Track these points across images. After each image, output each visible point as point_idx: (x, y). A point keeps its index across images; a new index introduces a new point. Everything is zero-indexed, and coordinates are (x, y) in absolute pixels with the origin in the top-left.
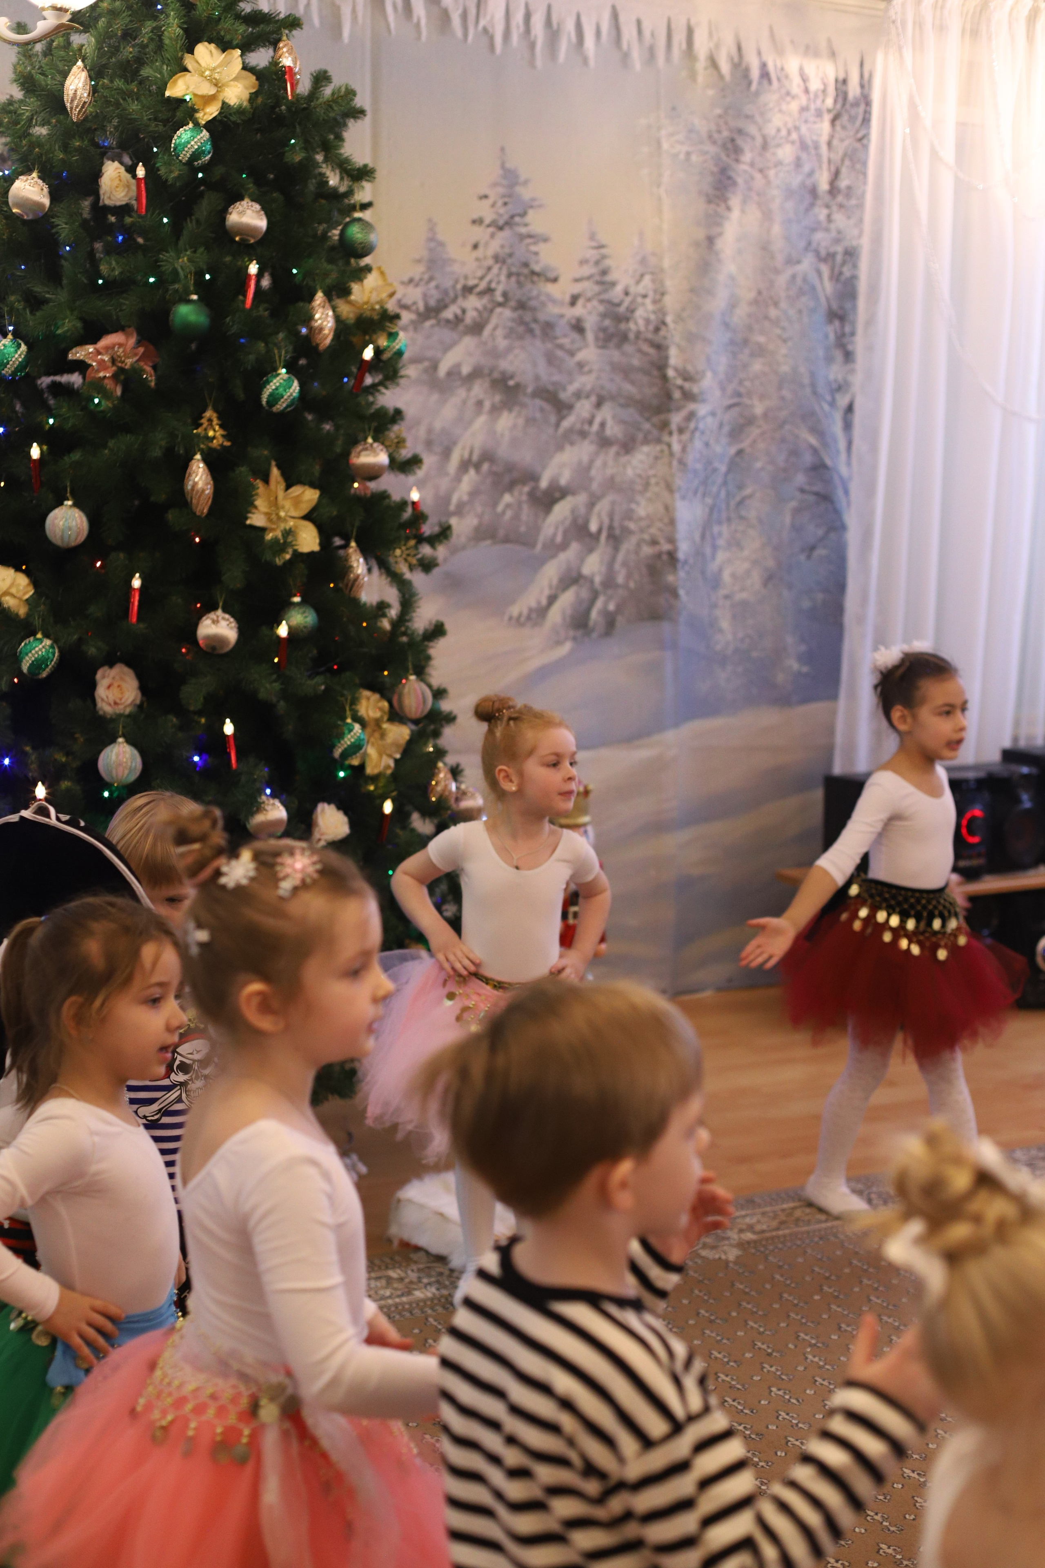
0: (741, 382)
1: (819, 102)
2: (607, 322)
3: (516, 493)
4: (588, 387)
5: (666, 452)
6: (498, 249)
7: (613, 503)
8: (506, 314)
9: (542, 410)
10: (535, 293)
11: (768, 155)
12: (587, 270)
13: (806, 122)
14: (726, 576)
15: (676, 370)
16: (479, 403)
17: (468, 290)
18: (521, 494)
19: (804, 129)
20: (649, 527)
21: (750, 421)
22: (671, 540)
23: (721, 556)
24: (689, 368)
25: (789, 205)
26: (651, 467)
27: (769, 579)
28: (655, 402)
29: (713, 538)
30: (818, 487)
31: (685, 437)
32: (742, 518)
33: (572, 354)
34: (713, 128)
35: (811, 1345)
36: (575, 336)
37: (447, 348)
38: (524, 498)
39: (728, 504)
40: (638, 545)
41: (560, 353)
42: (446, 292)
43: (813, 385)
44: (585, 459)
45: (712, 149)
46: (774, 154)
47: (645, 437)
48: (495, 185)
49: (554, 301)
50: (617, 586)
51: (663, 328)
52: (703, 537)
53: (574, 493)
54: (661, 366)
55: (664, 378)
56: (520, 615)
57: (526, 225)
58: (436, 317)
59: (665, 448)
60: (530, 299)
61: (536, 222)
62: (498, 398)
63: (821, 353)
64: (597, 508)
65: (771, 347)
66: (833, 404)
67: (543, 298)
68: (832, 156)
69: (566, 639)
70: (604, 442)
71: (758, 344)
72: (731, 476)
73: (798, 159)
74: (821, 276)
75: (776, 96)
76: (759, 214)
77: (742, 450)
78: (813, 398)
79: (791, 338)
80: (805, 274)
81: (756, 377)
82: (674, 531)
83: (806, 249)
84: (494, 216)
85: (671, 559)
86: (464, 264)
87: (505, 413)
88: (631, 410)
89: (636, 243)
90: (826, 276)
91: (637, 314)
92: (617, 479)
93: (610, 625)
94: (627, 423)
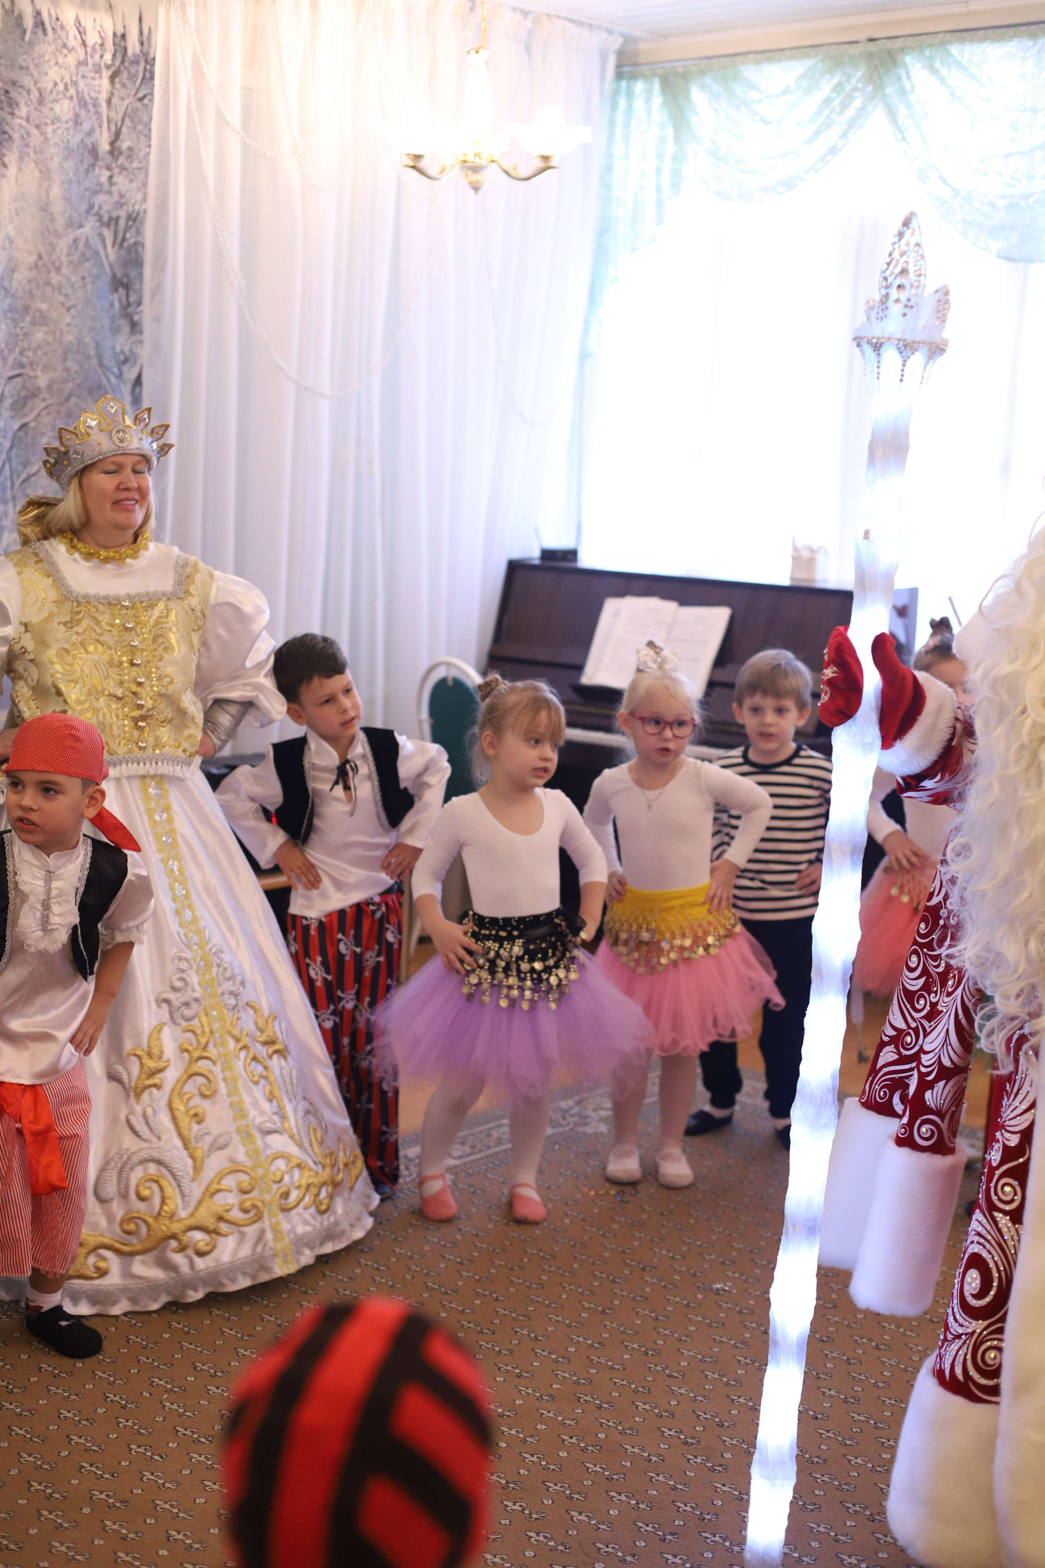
0: (21, 353)
1: (97, 57)
11: (45, 110)
13: (83, 77)
19: (82, 84)
21: (34, 394)
25: (69, 165)
35: (167, 1391)
39: (12, 484)
43: (100, 356)
46: (51, 109)
63: (106, 323)
65: (54, 315)
66: (120, 376)
68: (113, 114)
71: (40, 311)
72: (14, 452)
73: (77, 116)
74: (103, 241)
75: (52, 48)
76: (37, 173)
77: (25, 425)
78: (99, 370)
79: (74, 306)
80: (87, 239)
81: (39, 347)
83: (88, 212)
90: (109, 242)
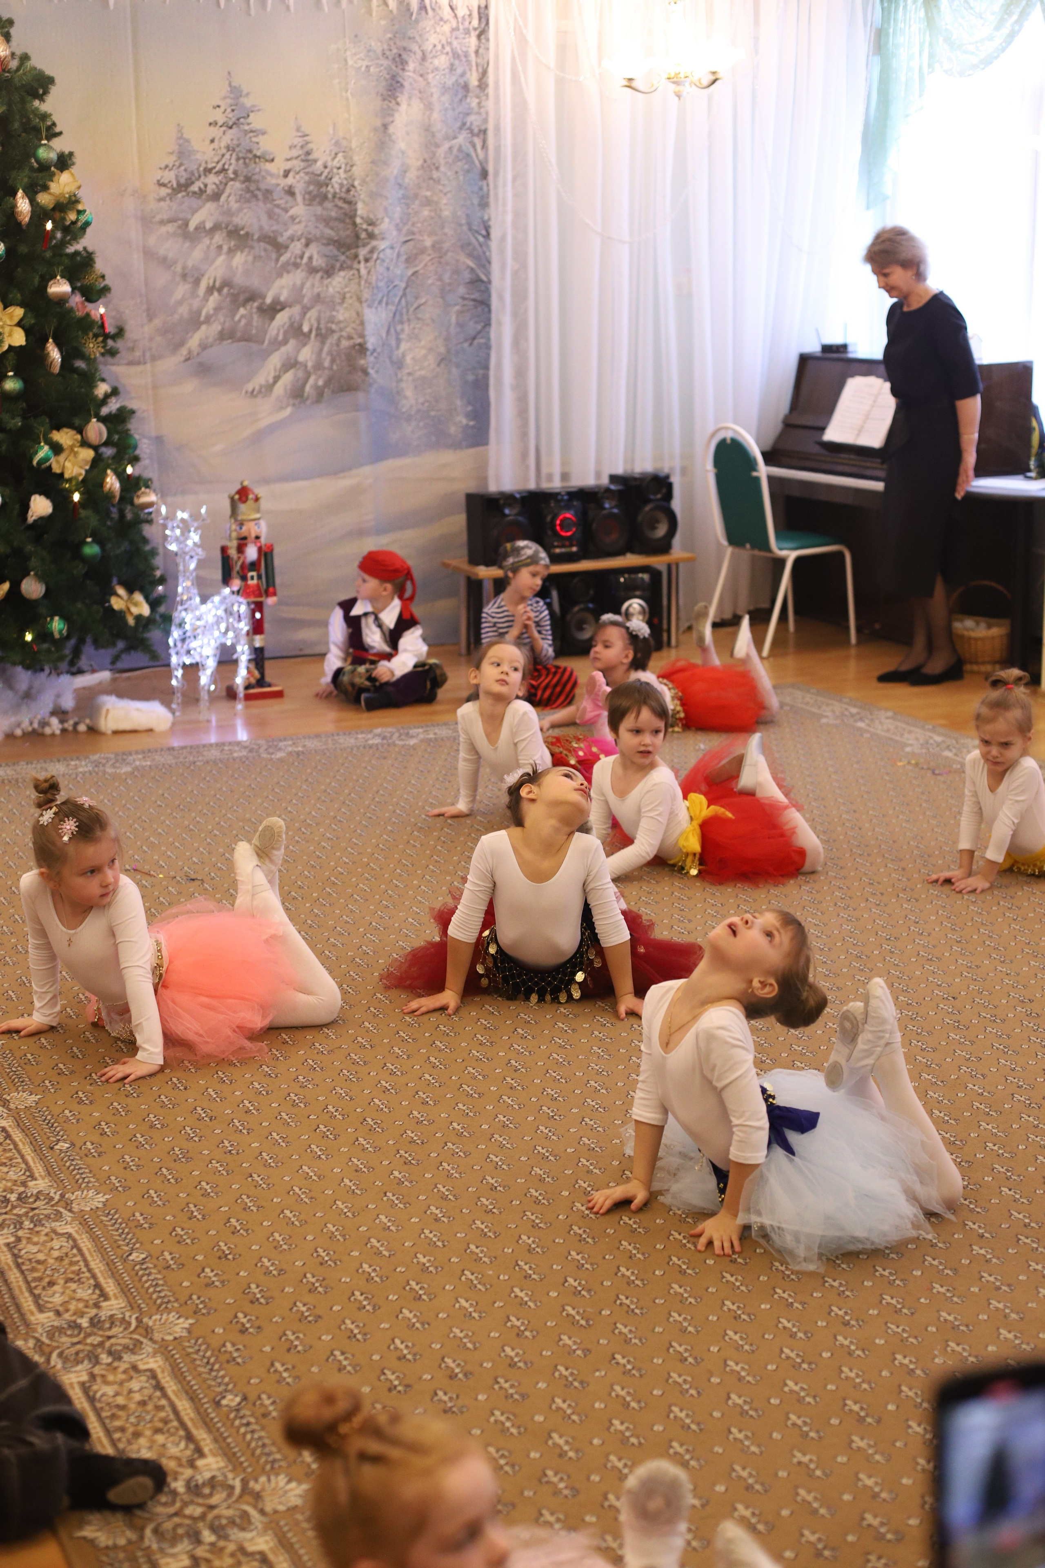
0: (413, 225)
1: (467, 23)
2: (311, 188)
3: (248, 307)
4: (299, 233)
5: (357, 276)
6: (229, 142)
7: (320, 312)
8: (236, 186)
9: (265, 250)
10: (257, 170)
11: (427, 64)
12: (295, 153)
13: (456, 38)
14: (408, 359)
15: (362, 218)
16: (220, 247)
17: (208, 171)
18: (251, 308)
19: (455, 44)
20: (346, 327)
21: (423, 251)
22: (362, 336)
23: (404, 346)
24: (372, 216)
25: (446, 98)
26: (346, 286)
27: (442, 360)
28: (348, 241)
29: (397, 334)
30: (476, 296)
31: (368, 264)
32: (418, 319)
33: (287, 211)
34: (386, 47)
36: (289, 198)
37: (195, 211)
38: (254, 310)
39: (408, 311)
40: (339, 340)
41: (277, 210)
42: (192, 173)
43: (470, 224)
44: (299, 282)
45: (385, 63)
46: (432, 63)
47: (342, 265)
48: (225, 98)
49: (272, 175)
50: (324, 368)
51: (353, 189)
52: (388, 332)
53: (290, 306)
54: (352, 216)
55: (354, 224)
56: (254, 390)
57: (249, 124)
58: (186, 190)
59: (356, 272)
60: (253, 174)
61: (256, 121)
62: (233, 243)
63: (476, 201)
64: (308, 315)
65: (435, 198)
66: (488, 236)
67: (263, 173)
68: (480, 61)
69: (288, 405)
70: (313, 271)
71: (426, 197)
72: (409, 290)
73: (452, 65)
74: (474, 146)
75: (432, 22)
76: (422, 106)
78: (469, 233)
79: (450, 192)
80: (460, 146)
81: (425, 220)
82: (364, 329)
83: (461, 128)
84: (225, 119)
85: (362, 349)
86: (204, 153)
87: (239, 253)
88: (331, 247)
89: (331, 131)
90: (479, 147)
91: (334, 180)
92: (322, 295)
93: (320, 395)
94: (327, 256)
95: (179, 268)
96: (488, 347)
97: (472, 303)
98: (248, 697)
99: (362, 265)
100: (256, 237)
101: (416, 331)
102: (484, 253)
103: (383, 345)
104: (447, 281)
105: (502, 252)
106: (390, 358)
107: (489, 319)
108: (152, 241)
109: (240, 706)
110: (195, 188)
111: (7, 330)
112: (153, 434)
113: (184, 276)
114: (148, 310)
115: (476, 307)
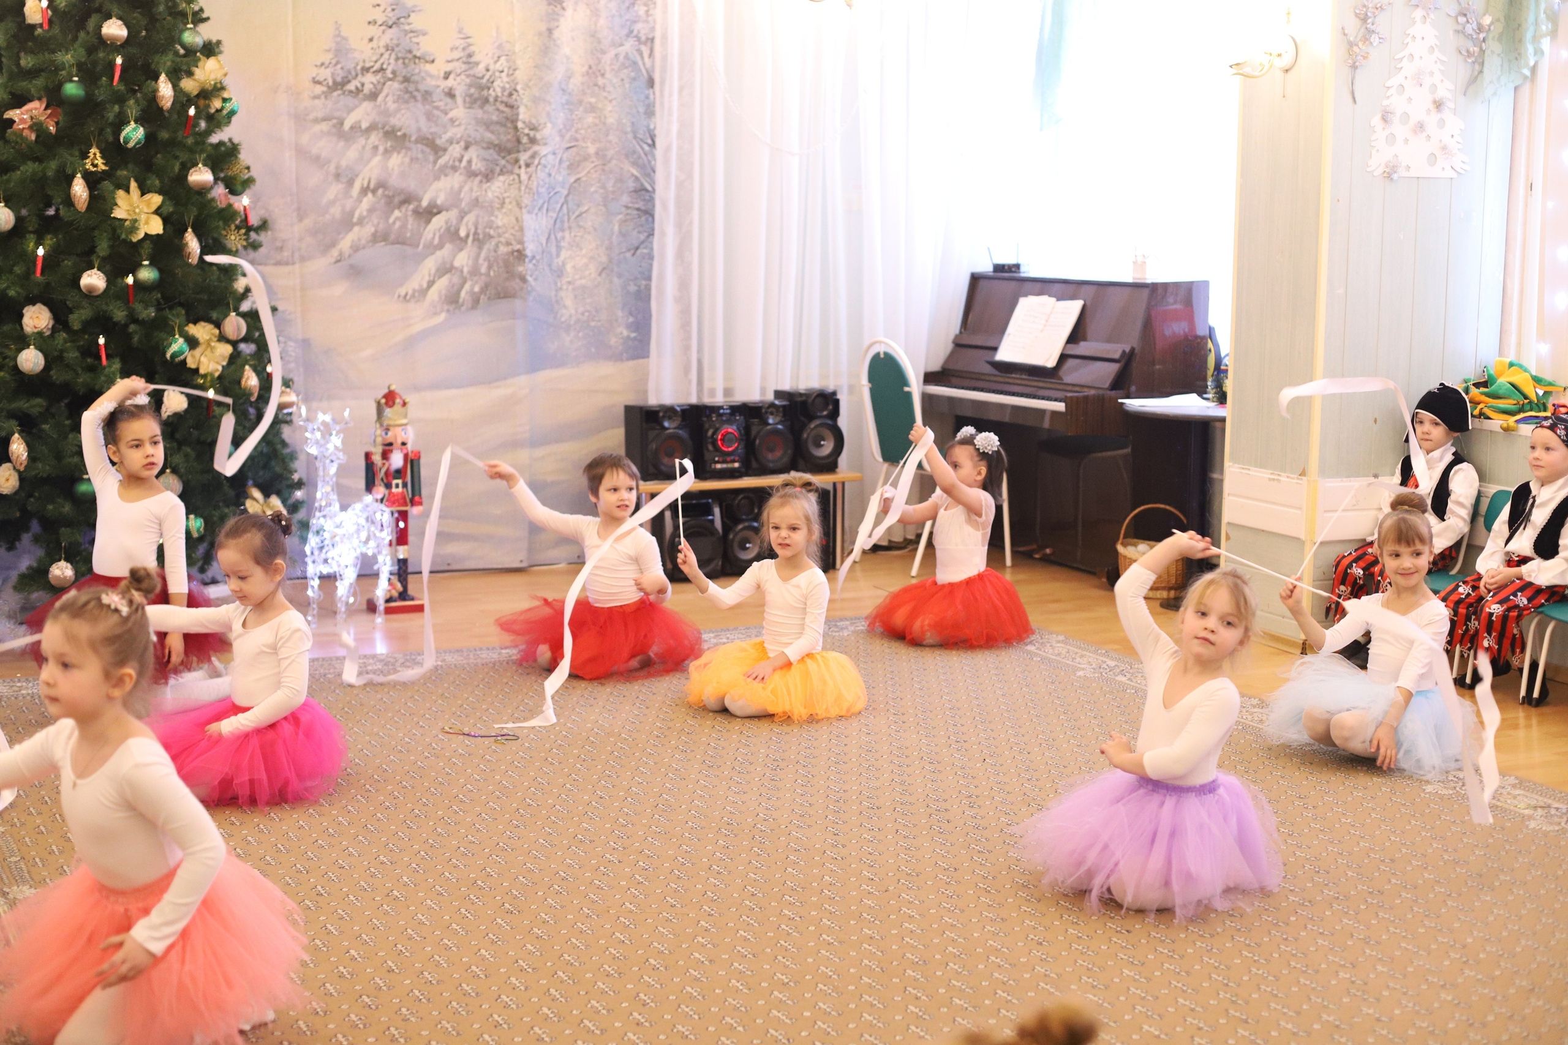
0: (576, 131)
2: (472, 90)
3: (403, 210)
4: (459, 136)
5: (517, 181)
6: (388, 42)
7: (478, 216)
8: (395, 86)
9: (423, 152)
10: (417, 71)
12: (457, 54)
14: (569, 268)
15: (524, 122)
16: (376, 148)
17: (366, 70)
18: (406, 210)
20: (504, 233)
21: (586, 158)
22: (521, 242)
23: (564, 254)
24: (534, 121)
26: (506, 191)
27: (603, 270)
28: (509, 145)
29: (558, 241)
30: (640, 205)
31: (529, 170)
32: (580, 227)
33: (446, 114)
36: (449, 100)
37: (350, 111)
38: (410, 213)
39: (569, 219)
40: (497, 246)
41: (436, 112)
42: (349, 72)
44: (456, 186)
47: (501, 170)
49: (431, 76)
50: (481, 274)
51: (515, 94)
52: (548, 239)
53: (447, 210)
54: (514, 121)
55: (516, 128)
56: (406, 294)
57: (409, 24)
58: (342, 89)
59: (516, 177)
60: (412, 75)
61: (416, 22)
62: (389, 144)
64: (465, 219)
65: (600, 105)
67: (423, 74)
69: (442, 311)
70: (472, 174)
71: (590, 103)
72: (570, 197)
74: (641, 54)
76: (588, 12)
77: (579, 179)
78: (634, 142)
79: (615, 99)
80: (627, 54)
81: (589, 127)
82: (523, 235)
83: (628, 36)
84: (384, 19)
85: (520, 255)
86: (362, 52)
87: (395, 155)
88: (491, 151)
89: (494, 34)
90: (646, 54)
91: (495, 84)
92: (480, 200)
93: (476, 302)
94: (488, 160)
95: (332, 168)
96: (651, 257)
97: (635, 212)
98: (389, 611)
99: (523, 168)
100: (413, 139)
101: (577, 239)
102: (649, 162)
103: (543, 252)
104: (611, 189)
105: (667, 161)
106: (550, 265)
107: (653, 230)
108: (305, 139)
109: (379, 619)
110: (351, 86)
111: (143, 217)
112: (300, 337)
113: (337, 176)
114: (299, 209)
115: (640, 217)
